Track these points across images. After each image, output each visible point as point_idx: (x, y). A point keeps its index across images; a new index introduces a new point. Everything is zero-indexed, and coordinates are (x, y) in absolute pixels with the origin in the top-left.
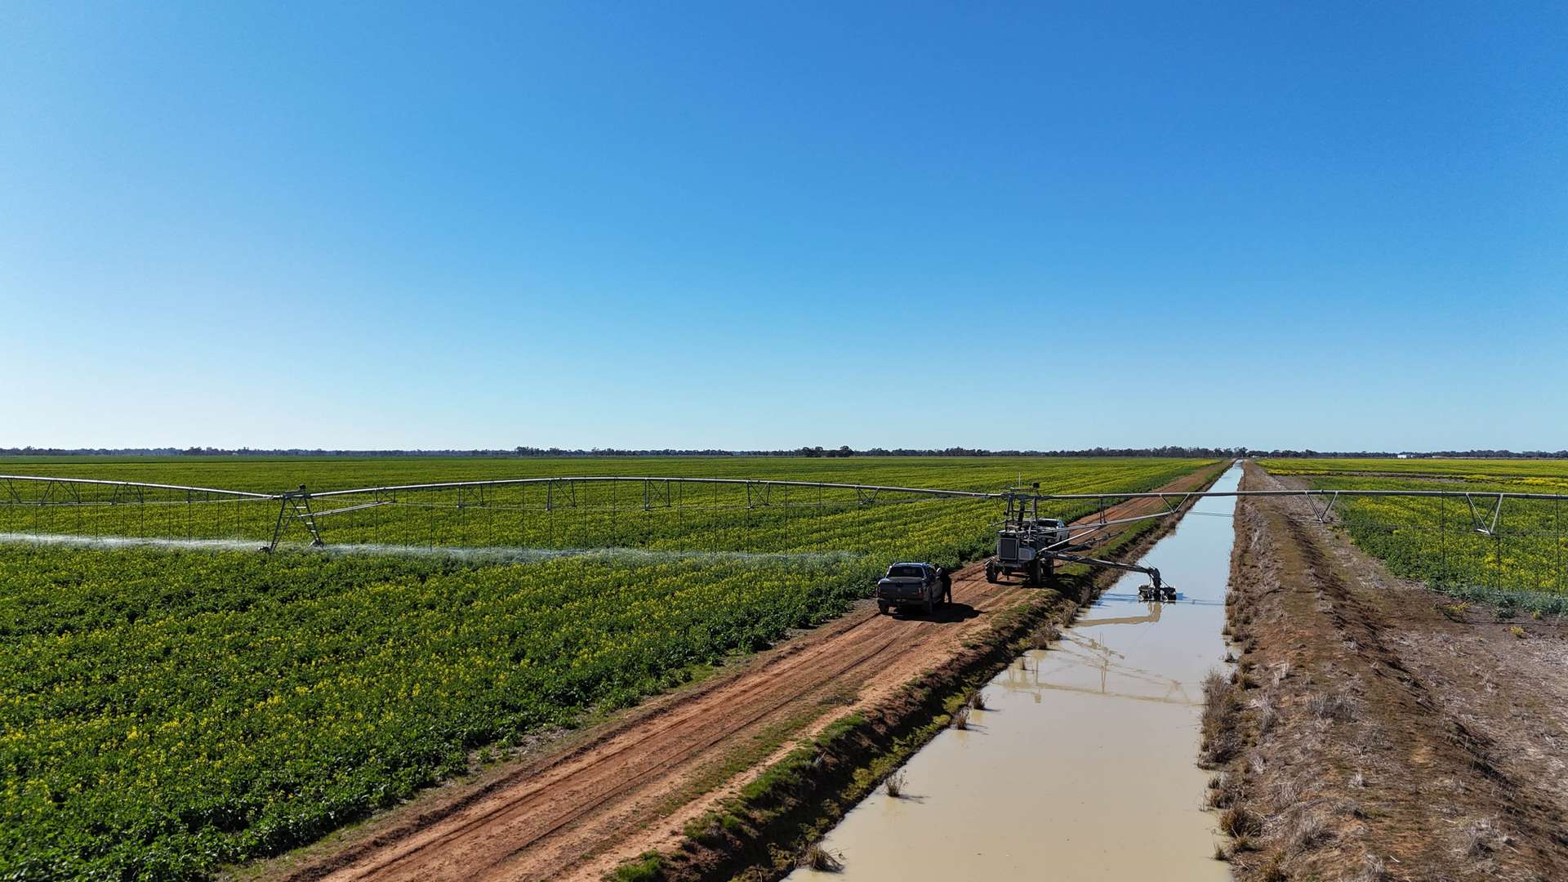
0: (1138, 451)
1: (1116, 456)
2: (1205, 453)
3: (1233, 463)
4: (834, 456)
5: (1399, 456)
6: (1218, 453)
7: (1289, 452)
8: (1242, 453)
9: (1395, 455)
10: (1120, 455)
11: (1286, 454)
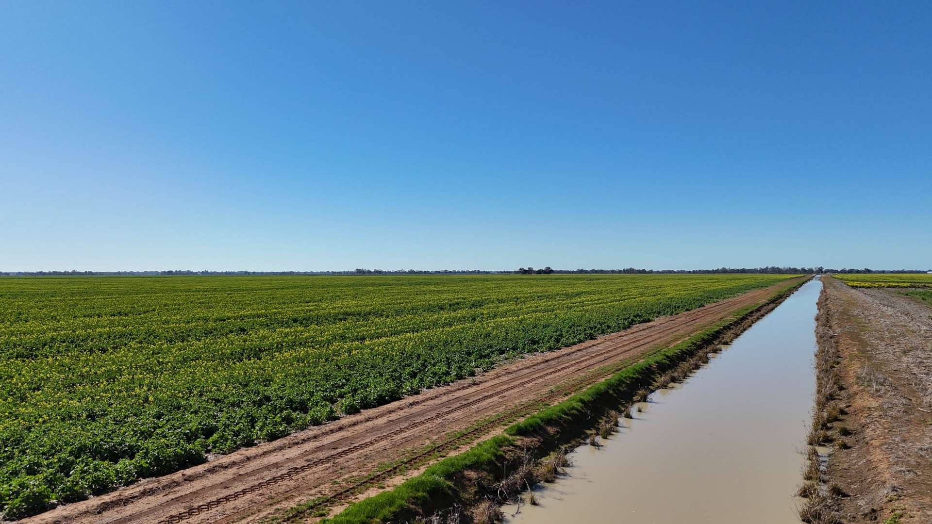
0: (749, 270)
1: (735, 273)
2: (795, 271)
3: (813, 277)
4: (541, 274)
5: (928, 273)
6: (804, 271)
7: (853, 270)
8: (820, 271)
9: (925, 272)
10: (737, 273)
11: (851, 271)
